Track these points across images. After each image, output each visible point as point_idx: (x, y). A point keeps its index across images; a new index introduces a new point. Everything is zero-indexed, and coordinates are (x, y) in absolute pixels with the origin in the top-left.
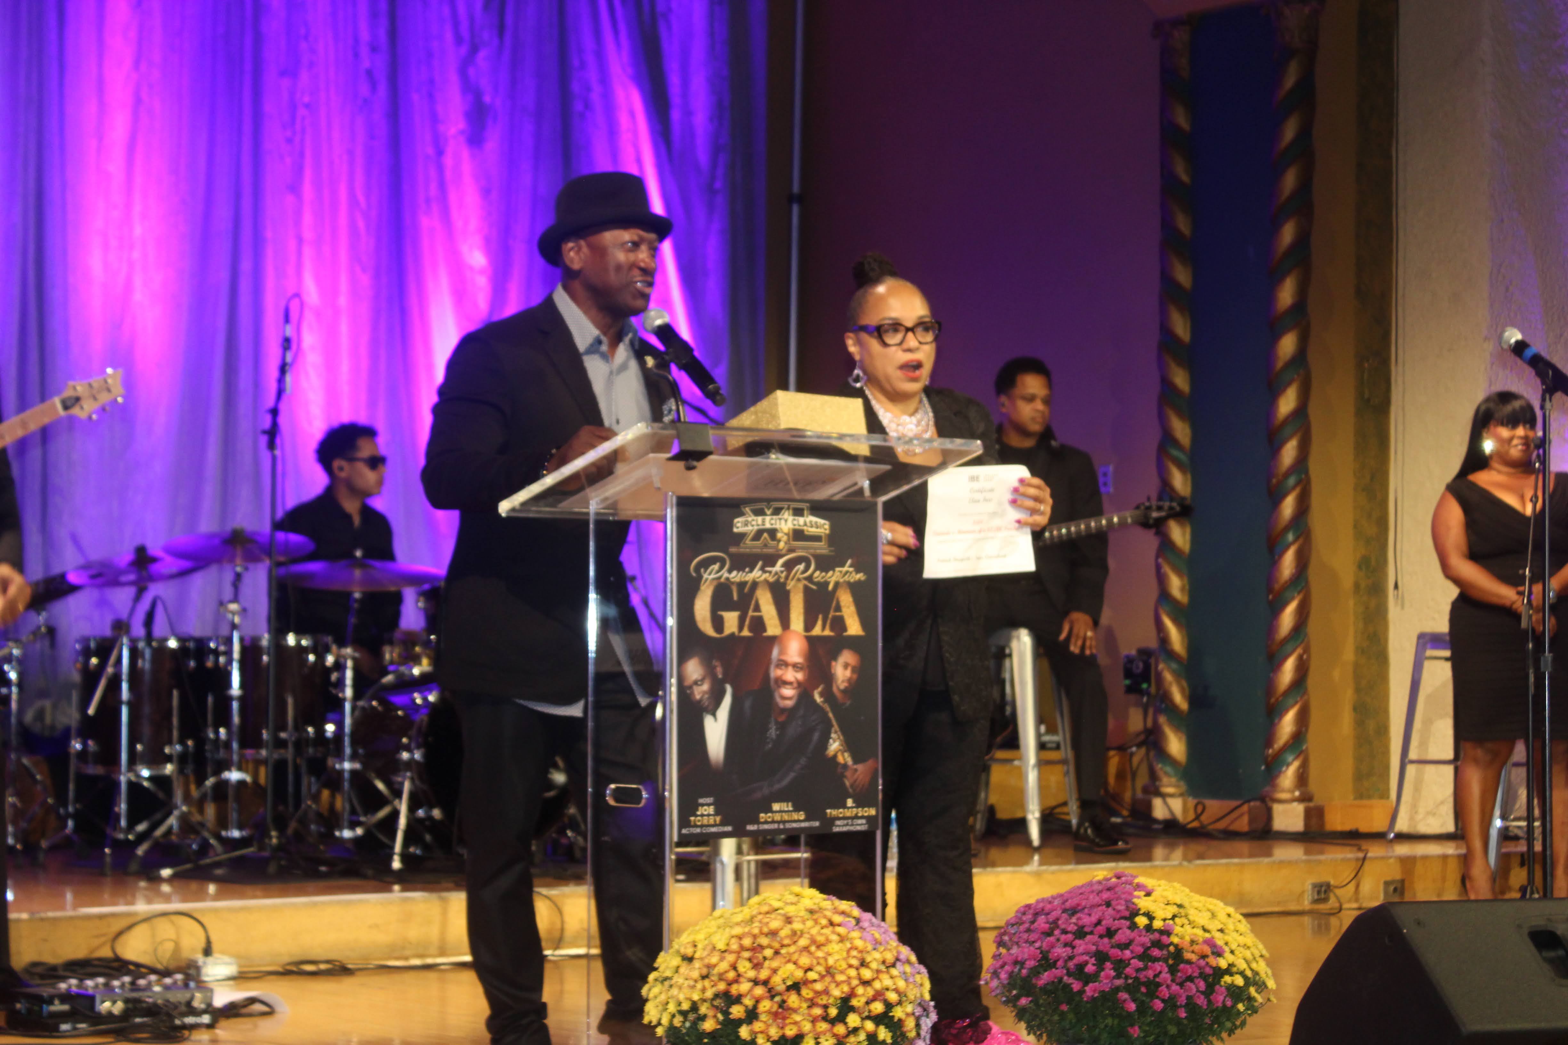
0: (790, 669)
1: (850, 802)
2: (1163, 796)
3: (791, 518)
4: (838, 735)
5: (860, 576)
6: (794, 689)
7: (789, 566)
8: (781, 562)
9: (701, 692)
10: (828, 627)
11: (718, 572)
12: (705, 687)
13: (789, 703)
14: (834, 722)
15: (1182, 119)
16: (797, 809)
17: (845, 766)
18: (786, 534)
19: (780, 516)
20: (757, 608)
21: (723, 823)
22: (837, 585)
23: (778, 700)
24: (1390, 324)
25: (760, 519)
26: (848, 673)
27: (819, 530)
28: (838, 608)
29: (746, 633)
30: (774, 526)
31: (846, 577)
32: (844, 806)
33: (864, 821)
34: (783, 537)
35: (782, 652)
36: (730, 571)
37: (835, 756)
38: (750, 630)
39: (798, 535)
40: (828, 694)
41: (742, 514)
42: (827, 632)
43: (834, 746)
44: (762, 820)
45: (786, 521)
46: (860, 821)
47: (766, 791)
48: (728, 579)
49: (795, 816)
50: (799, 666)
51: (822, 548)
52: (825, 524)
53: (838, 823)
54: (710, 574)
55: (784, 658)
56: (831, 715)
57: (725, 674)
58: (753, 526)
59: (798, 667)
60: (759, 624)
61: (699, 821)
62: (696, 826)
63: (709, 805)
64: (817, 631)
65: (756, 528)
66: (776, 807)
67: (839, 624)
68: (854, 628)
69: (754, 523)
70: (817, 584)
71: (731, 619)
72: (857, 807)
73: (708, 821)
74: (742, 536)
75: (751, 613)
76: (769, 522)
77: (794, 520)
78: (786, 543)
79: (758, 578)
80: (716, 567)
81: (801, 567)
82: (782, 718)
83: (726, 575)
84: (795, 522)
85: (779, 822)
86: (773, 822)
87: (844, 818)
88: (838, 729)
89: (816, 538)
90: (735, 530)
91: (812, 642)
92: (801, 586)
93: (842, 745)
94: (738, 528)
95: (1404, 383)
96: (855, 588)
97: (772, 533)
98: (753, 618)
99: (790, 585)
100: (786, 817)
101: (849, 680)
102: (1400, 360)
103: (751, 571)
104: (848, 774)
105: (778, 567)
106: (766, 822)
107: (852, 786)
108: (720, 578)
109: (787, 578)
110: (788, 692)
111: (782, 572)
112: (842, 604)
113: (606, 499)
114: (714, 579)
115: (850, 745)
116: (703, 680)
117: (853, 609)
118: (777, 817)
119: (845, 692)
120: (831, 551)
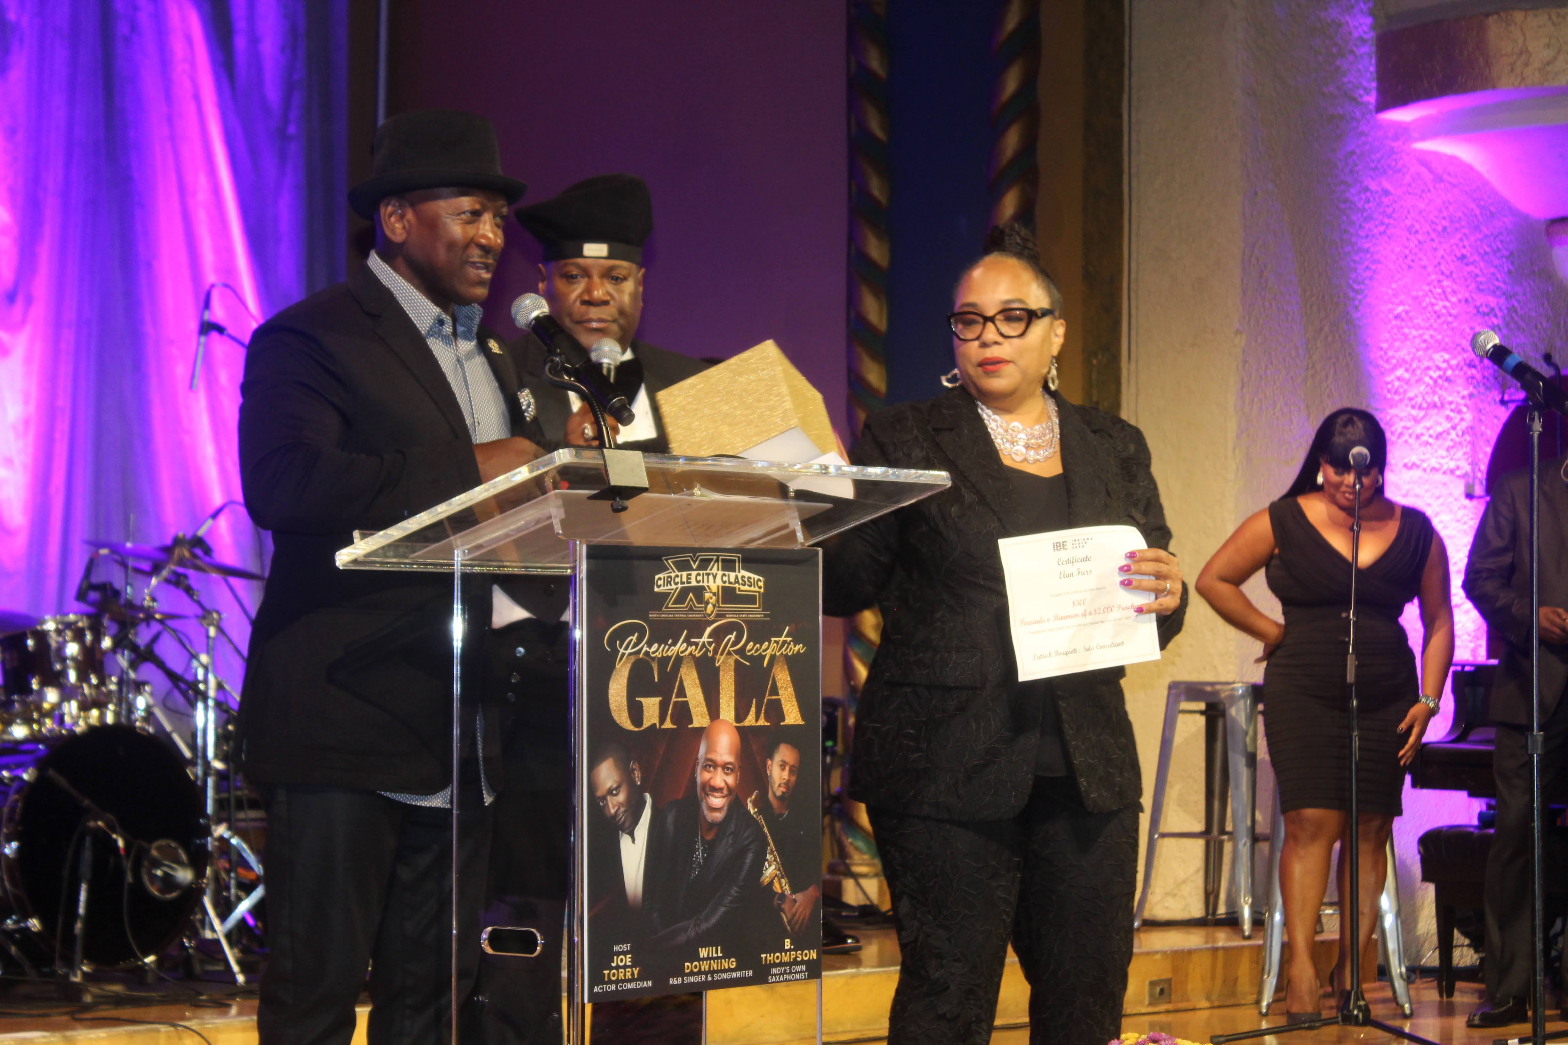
0: (719, 770)
1: (787, 944)
2: (855, 876)
3: (720, 573)
4: (774, 856)
5: (799, 648)
6: (724, 797)
7: (718, 635)
8: (709, 630)
9: (616, 803)
10: (762, 715)
11: (635, 645)
12: (621, 797)
13: (719, 816)
14: (770, 841)
15: (875, 62)
16: (726, 956)
17: (782, 896)
18: (714, 594)
19: (708, 571)
20: (682, 692)
21: (641, 978)
22: (773, 658)
23: (706, 812)
24: (1119, 313)
25: (684, 574)
26: (786, 774)
27: (752, 588)
28: (775, 691)
29: (668, 725)
30: (701, 584)
31: (784, 649)
32: (782, 949)
33: (804, 968)
34: (711, 598)
35: (709, 750)
36: (650, 645)
37: (771, 883)
38: (673, 722)
39: (728, 594)
40: (763, 804)
41: (664, 569)
42: (762, 722)
43: (770, 871)
44: (687, 971)
45: (715, 577)
46: (798, 968)
47: (692, 933)
48: (647, 653)
49: (725, 964)
50: (730, 766)
51: (756, 612)
52: (759, 580)
53: (774, 971)
54: (626, 649)
55: (712, 756)
56: (766, 830)
57: (643, 779)
58: (676, 584)
59: (728, 769)
60: (683, 713)
61: (614, 975)
62: (610, 982)
63: (625, 953)
64: (750, 720)
65: (680, 586)
66: (703, 953)
67: (775, 711)
68: (792, 716)
69: (678, 580)
70: (750, 658)
71: (651, 705)
72: (795, 950)
73: (625, 976)
74: (665, 596)
75: (674, 699)
76: (694, 578)
77: (724, 575)
78: (714, 606)
79: (683, 652)
80: (634, 638)
81: (732, 637)
82: (709, 837)
83: (645, 649)
84: (725, 579)
85: (706, 973)
86: (700, 973)
87: (781, 964)
88: (774, 849)
89: (749, 599)
90: (656, 589)
91: (744, 734)
92: (731, 661)
93: (779, 870)
94: (659, 587)
95: (1137, 383)
96: (793, 663)
97: (699, 592)
98: (675, 702)
99: (720, 661)
100: (714, 966)
101: (787, 784)
102: (1133, 355)
103: (674, 644)
104: (786, 906)
105: (705, 639)
106: (692, 974)
107: (789, 922)
108: (639, 652)
109: (716, 651)
110: (717, 801)
111: (710, 644)
112: (779, 684)
113: (480, 547)
114: (630, 654)
115: (788, 870)
116: (618, 788)
117: (791, 690)
118: (705, 966)
119: (781, 799)
120: (766, 616)
